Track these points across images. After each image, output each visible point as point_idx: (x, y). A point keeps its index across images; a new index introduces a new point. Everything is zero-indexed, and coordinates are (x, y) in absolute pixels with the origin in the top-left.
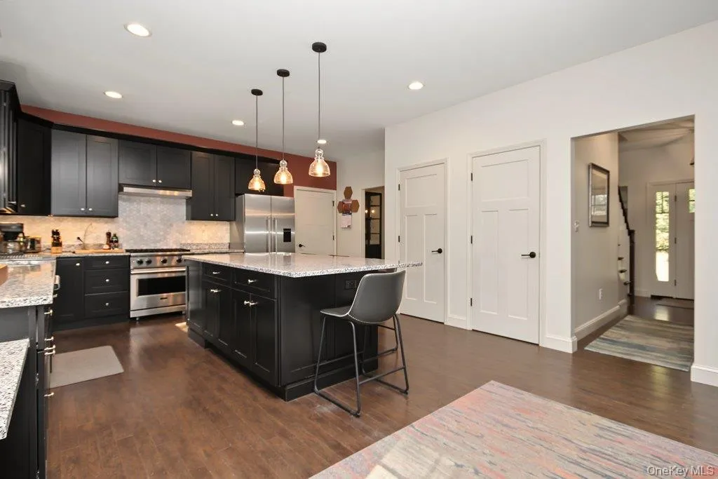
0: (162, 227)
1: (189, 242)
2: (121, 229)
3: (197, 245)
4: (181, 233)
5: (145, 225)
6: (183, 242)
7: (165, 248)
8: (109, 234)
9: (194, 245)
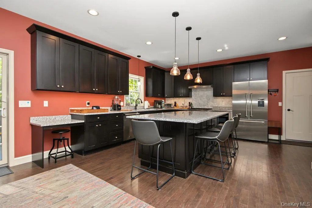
0: (206, 100)
1: (216, 106)
2: (194, 101)
3: (220, 107)
4: (213, 102)
5: (201, 99)
6: (214, 106)
7: (207, 108)
8: (189, 103)
9: (219, 107)
